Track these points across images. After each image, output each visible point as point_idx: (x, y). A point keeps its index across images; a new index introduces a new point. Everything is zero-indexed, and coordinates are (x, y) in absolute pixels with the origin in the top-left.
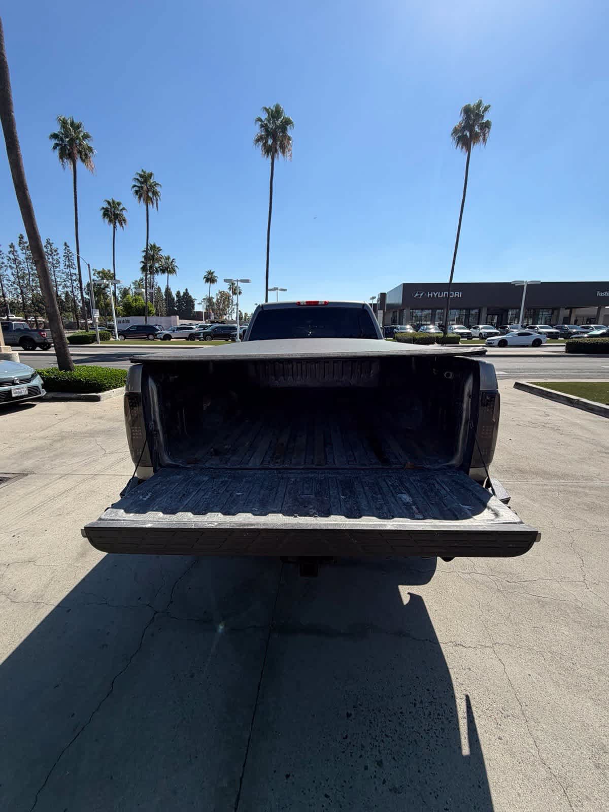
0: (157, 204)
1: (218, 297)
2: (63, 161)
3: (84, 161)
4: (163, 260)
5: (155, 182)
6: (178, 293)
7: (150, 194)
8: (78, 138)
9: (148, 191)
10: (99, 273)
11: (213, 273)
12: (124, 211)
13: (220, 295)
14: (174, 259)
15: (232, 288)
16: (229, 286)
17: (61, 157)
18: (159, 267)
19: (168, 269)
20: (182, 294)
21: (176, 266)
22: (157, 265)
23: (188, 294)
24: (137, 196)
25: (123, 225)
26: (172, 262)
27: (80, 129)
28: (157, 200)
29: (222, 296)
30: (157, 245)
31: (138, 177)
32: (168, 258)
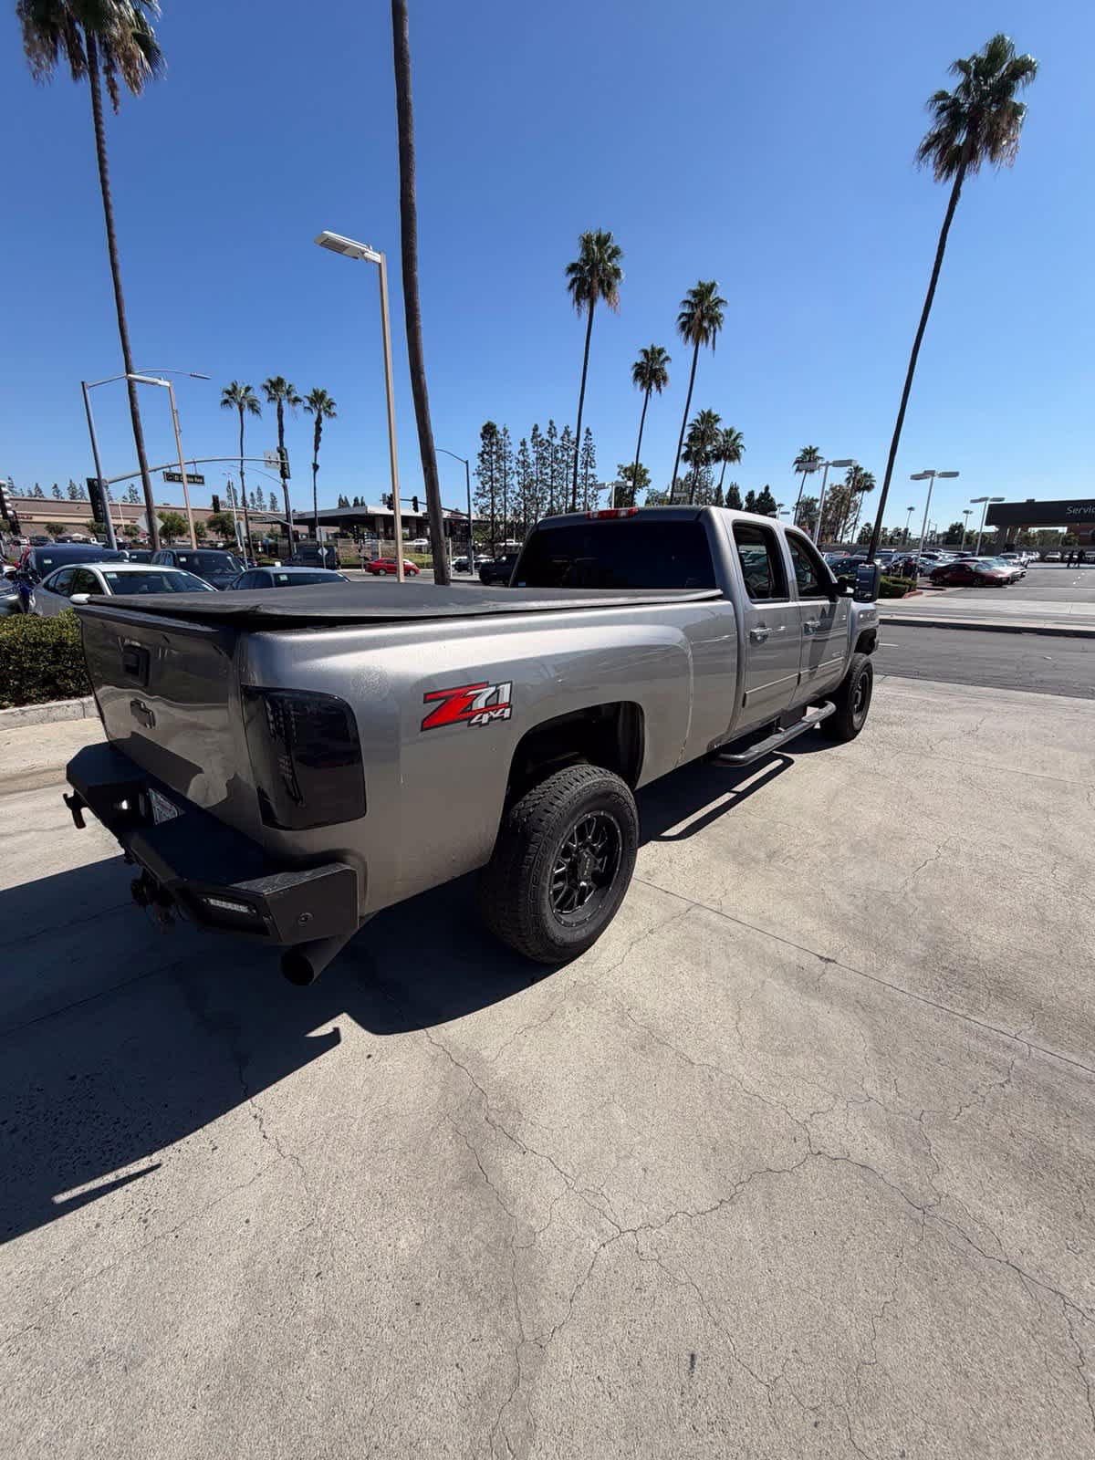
0: (714, 335)
1: (827, 499)
2: (579, 304)
3: (606, 295)
4: (720, 438)
5: (718, 298)
6: (751, 494)
7: (706, 324)
8: (602, 260)
9: (703, 317)
10: (626, 470)
11: (815, 451)
12: (666, 363)
13: (831, 494)
14: (740, 434)
15: (854, 479)
16: (848, 475)
17: (578, 298)
18: (711, 452)
19: (729, 452)
20: (757, 496)
21: (742, 446)
22: (709, 448)
23: (769, 495)
24: (684, 333)
25: (662, 387)
26: (735, 440)
27: (608, 244)
28: (715, 331)
29: (835, 496)
30: (714, 412)
31: (689, 298)
32: (729, 433)
